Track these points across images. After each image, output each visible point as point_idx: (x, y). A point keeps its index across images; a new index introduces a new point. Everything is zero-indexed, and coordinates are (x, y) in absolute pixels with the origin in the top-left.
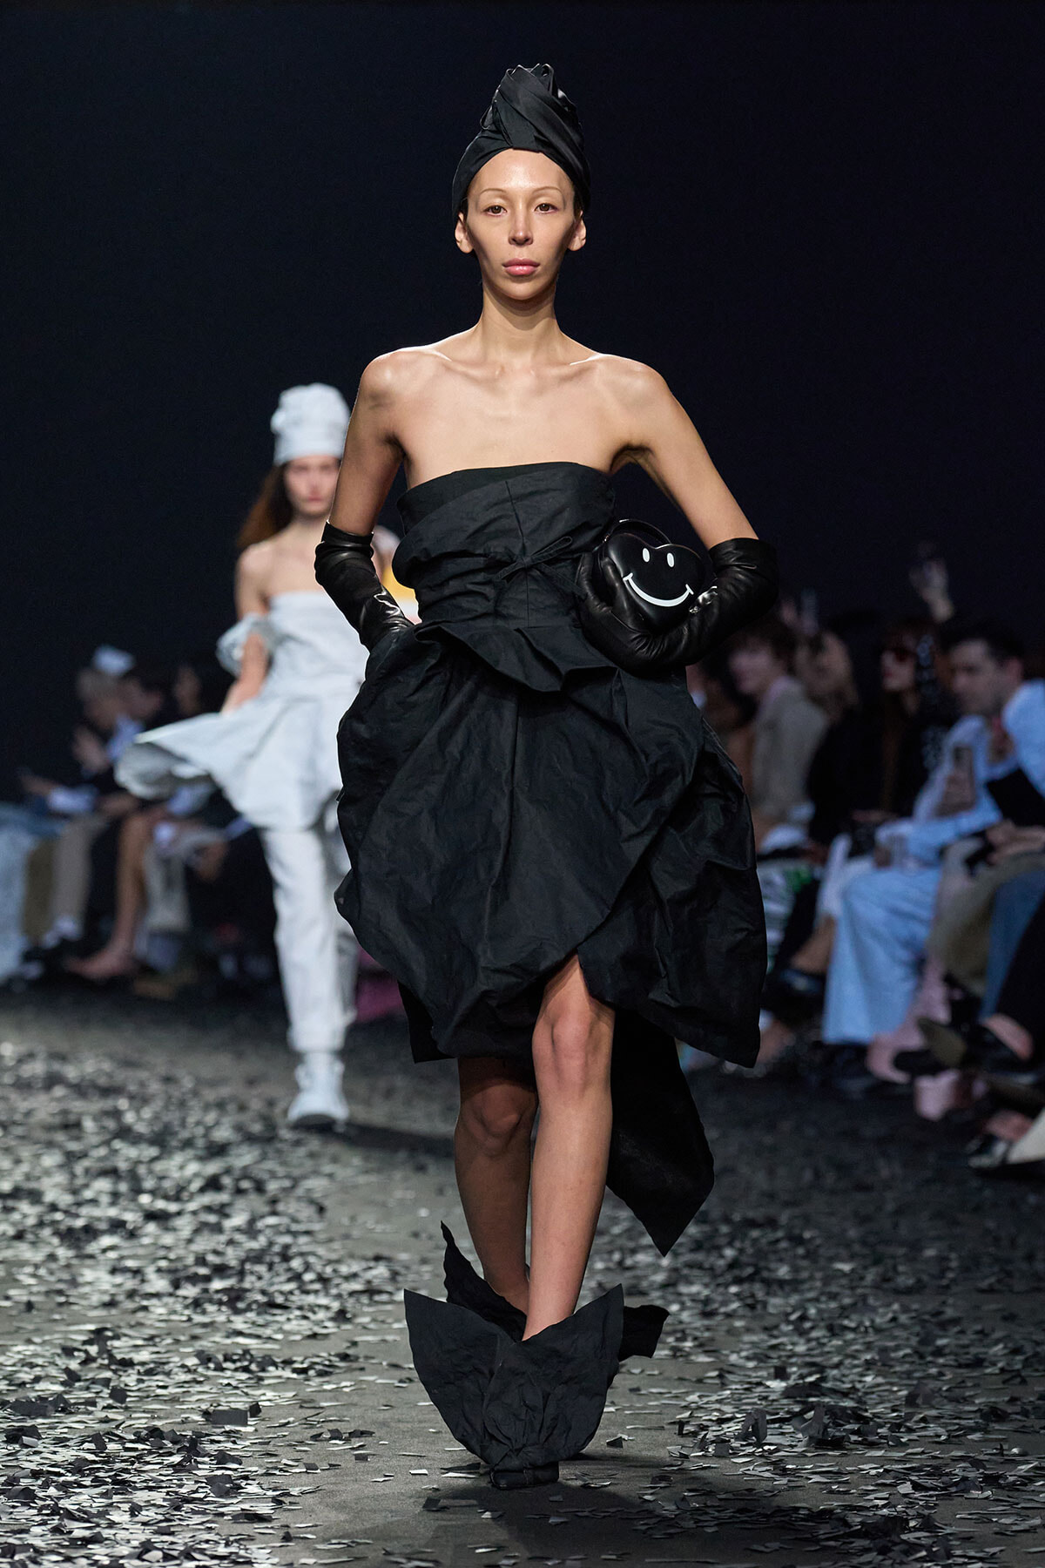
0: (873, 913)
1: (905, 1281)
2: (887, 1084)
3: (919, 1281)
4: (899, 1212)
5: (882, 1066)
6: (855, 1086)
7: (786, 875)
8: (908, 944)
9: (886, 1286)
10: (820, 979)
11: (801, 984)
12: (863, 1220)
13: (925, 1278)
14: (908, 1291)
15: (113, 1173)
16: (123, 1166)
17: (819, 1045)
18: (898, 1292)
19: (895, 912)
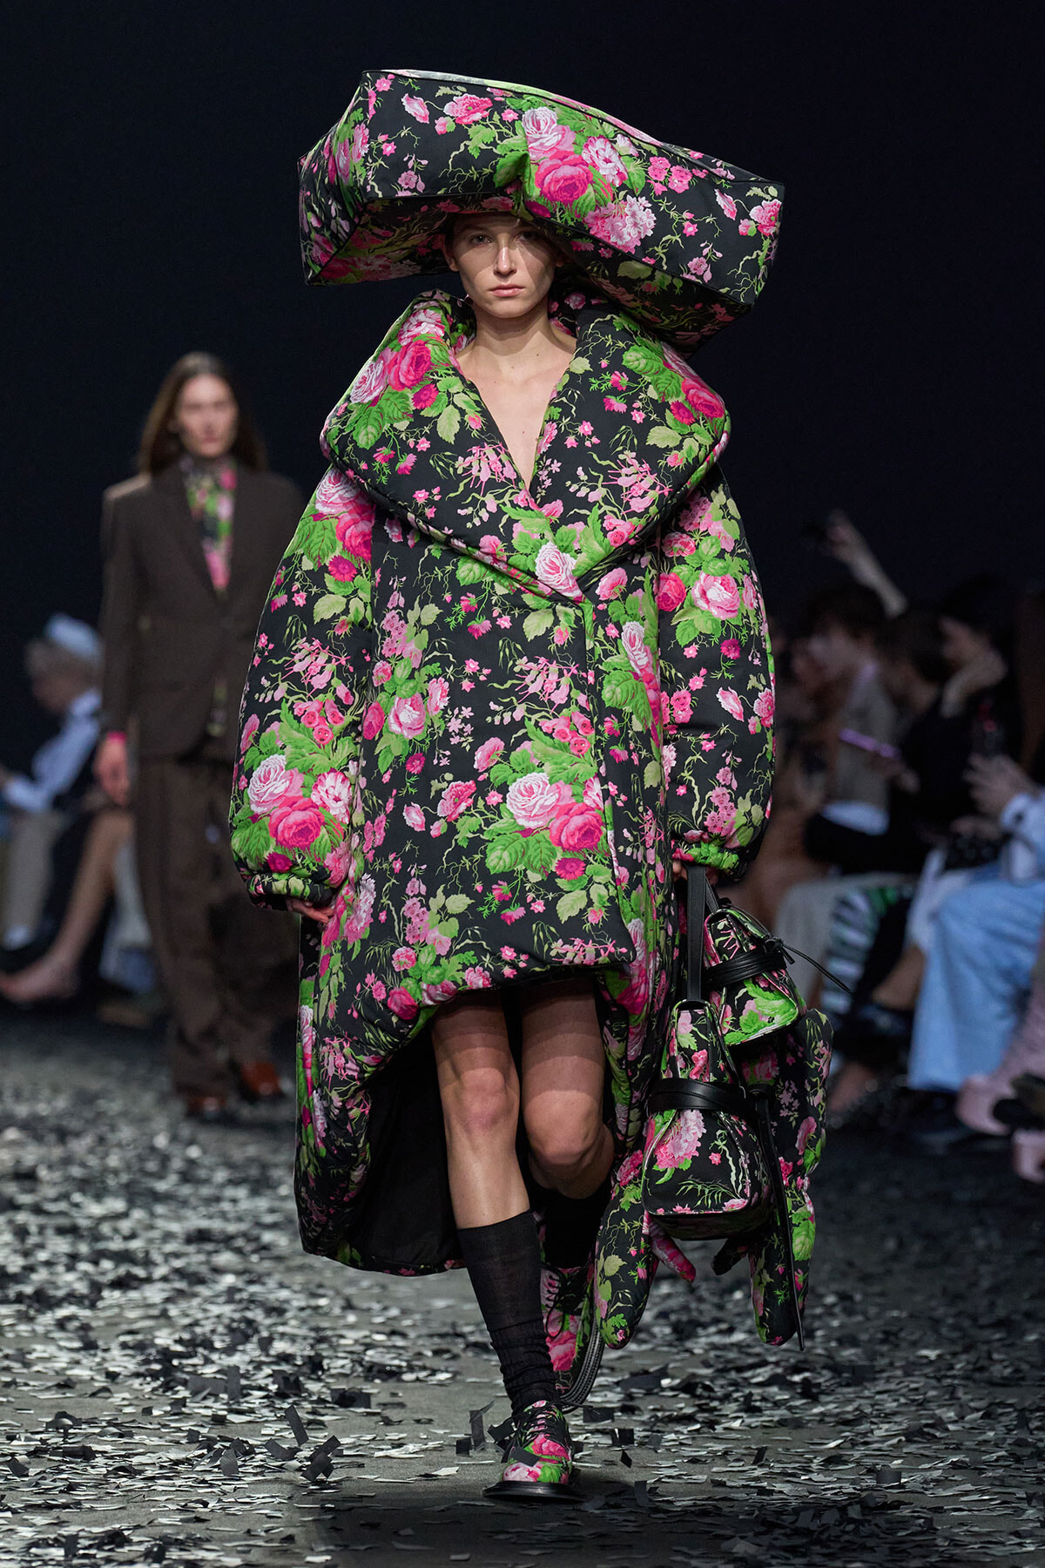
0: (969, 936)
1: (999, 1371)
2: (984, 1136)
3: (1017, 1371)
4: (995, 1290)
5: (979, 1116)
6: (939, 1140)
7: (866, 893)
8: (1007, 975)
9: (977, 1375)
10: (907, 1016)
11: (884, 1021)
12: (955, 1298)
13: (1025, 1367)
14: (1005, 1383)
15: (72, 1231)
16: (83, 1222)
17: (906, 1092)
18: (992, 1383)
19: (997, 934)
